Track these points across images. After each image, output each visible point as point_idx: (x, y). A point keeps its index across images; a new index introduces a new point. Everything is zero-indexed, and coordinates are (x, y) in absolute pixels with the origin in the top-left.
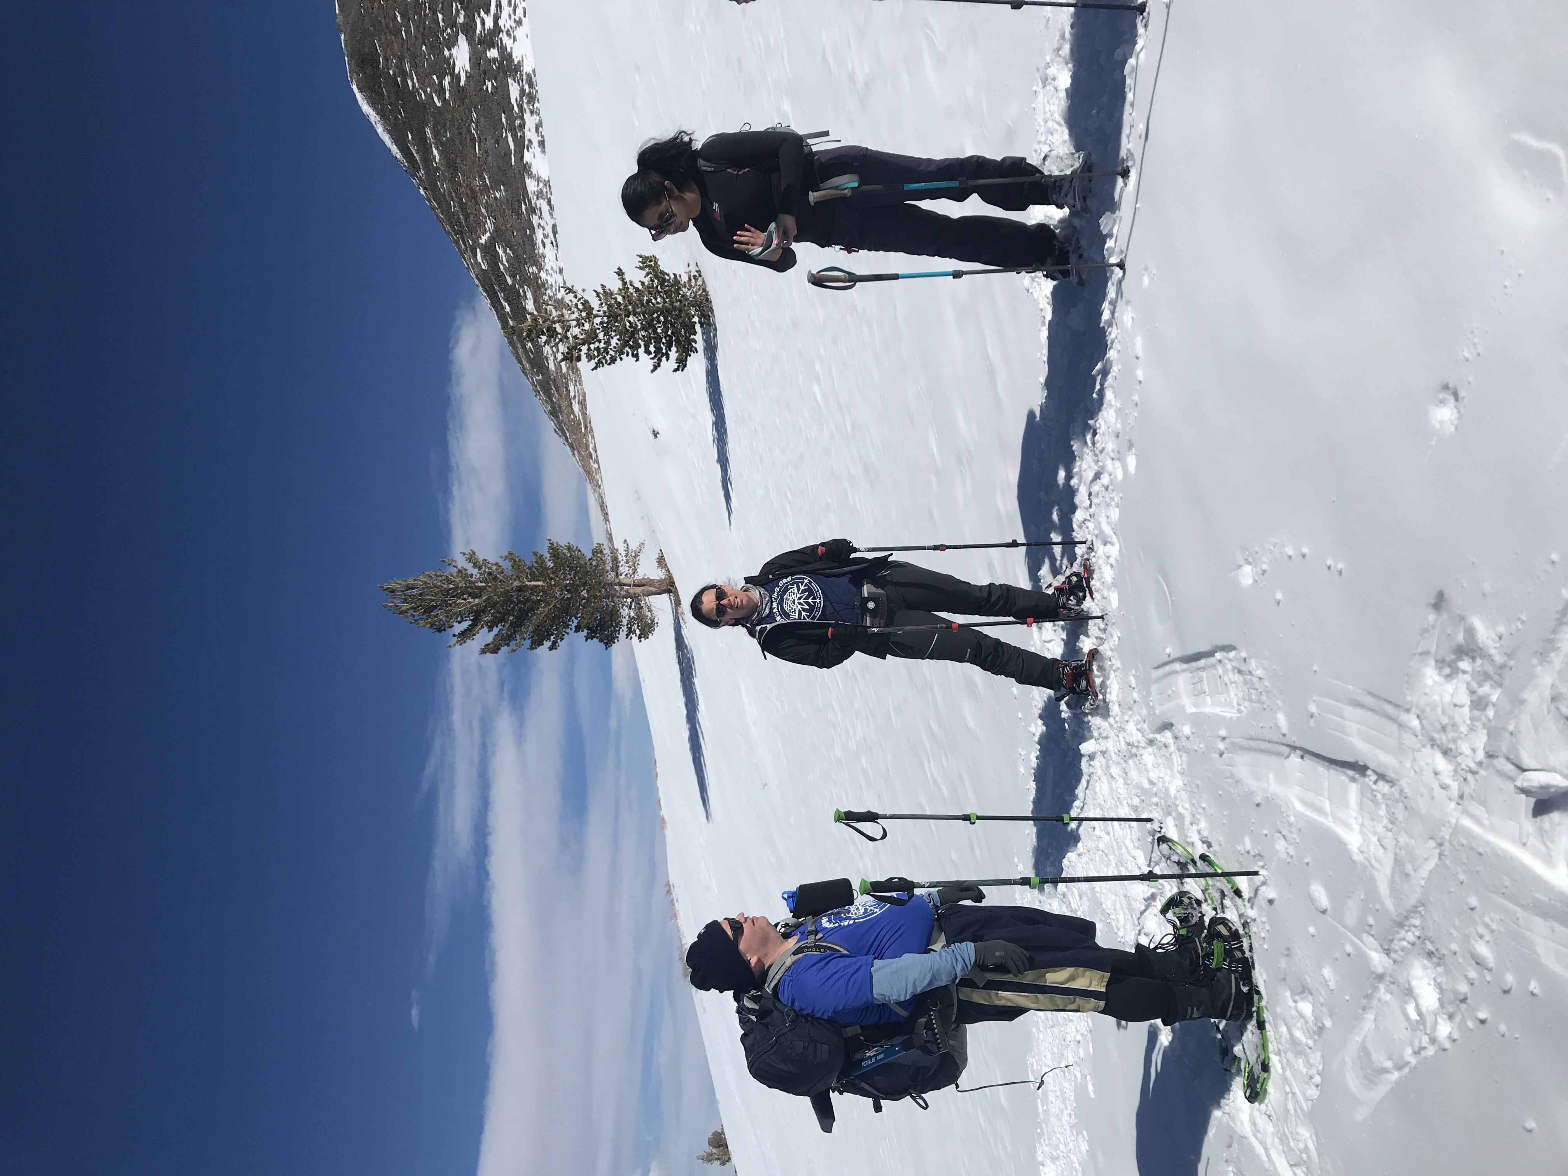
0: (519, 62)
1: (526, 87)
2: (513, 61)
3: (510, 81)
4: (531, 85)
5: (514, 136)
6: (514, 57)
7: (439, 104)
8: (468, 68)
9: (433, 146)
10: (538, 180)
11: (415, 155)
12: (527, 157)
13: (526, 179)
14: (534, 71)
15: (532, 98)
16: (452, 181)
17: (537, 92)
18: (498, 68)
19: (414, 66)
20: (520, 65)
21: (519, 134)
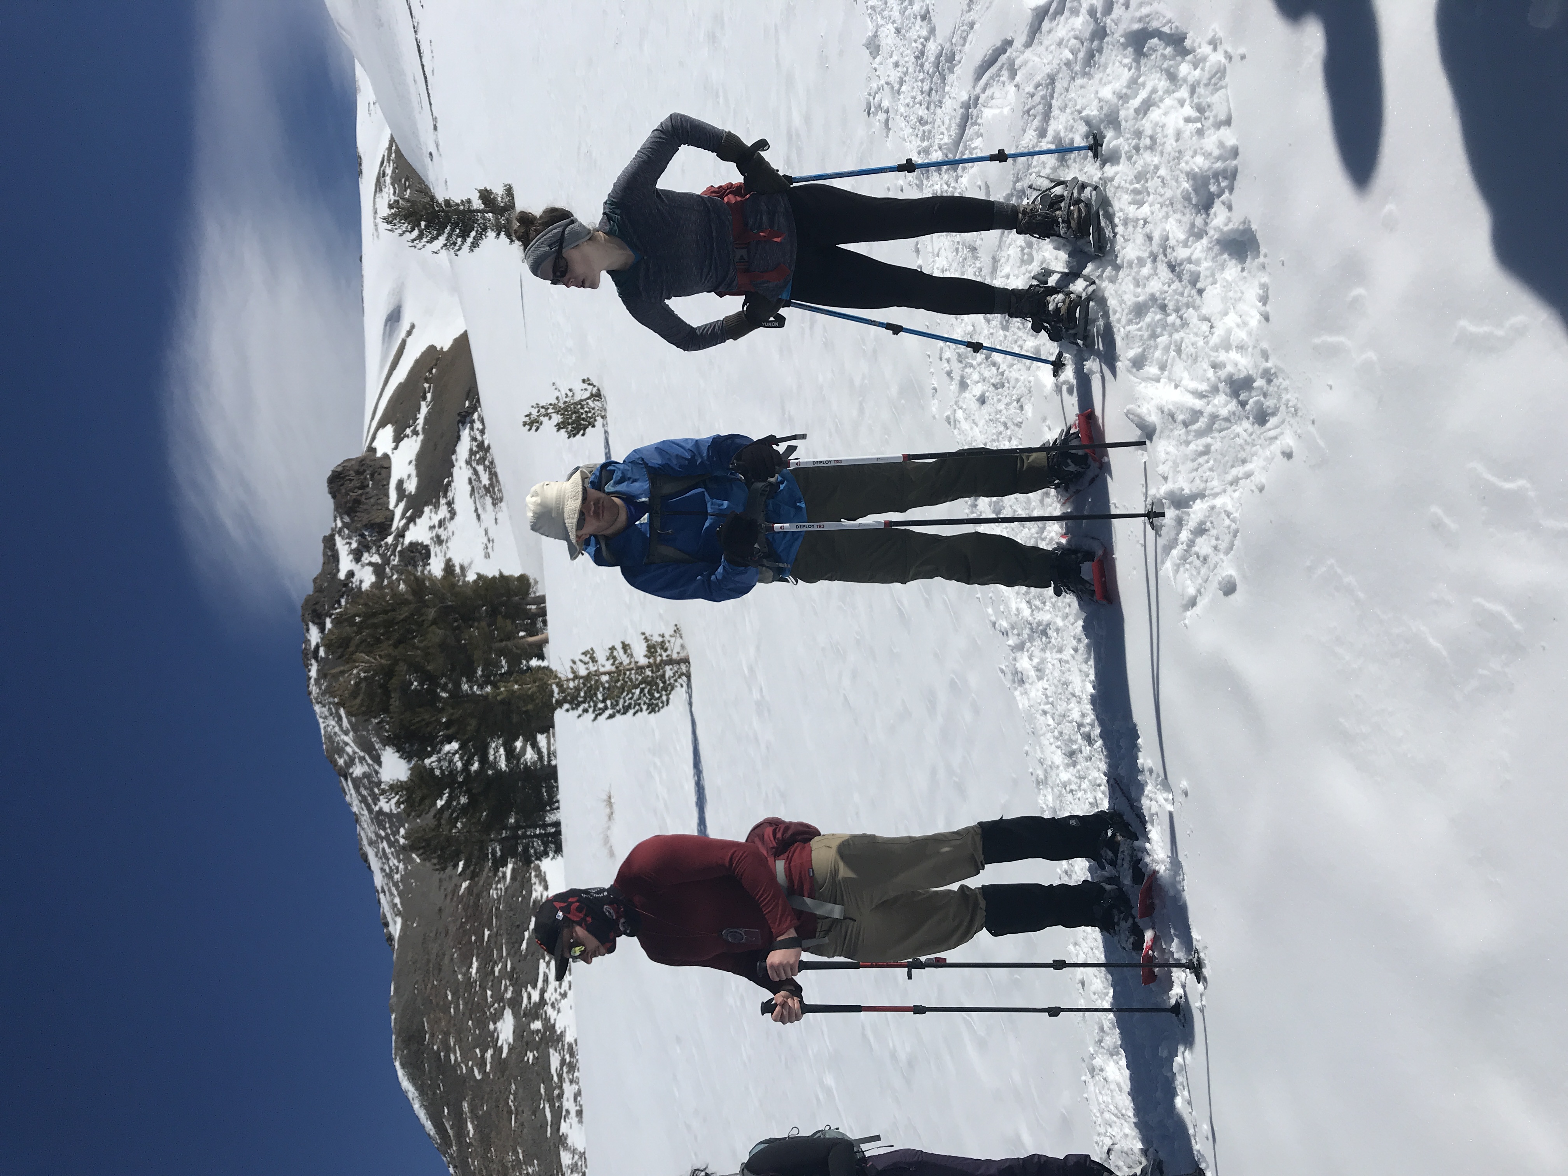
0: (561, 1032)
1: (567, 1057)
2: (556, 1032)
3: (551, 1051)
4: (572, 1055)
5: (552, 1106)
6: (557, 1027)
7: (479, 1077)
8: (511, 1040)
9: (469, 1120)
10: (574, 1152)
11: (449, 1131)
12: (564, 1128)
13: (561, 1152)
14: (576, 1041)
15: (572, 1067)
16: (485, 1159)
17: (577, 1061)
18: (541, 1039)
19: (459, 1041)
20: (562, 1034)
21: (557, 1104)
